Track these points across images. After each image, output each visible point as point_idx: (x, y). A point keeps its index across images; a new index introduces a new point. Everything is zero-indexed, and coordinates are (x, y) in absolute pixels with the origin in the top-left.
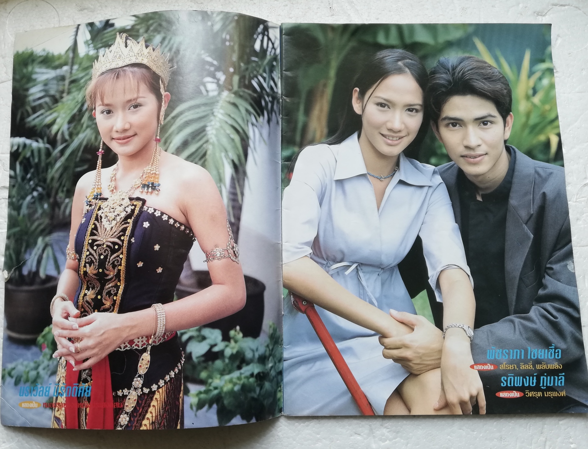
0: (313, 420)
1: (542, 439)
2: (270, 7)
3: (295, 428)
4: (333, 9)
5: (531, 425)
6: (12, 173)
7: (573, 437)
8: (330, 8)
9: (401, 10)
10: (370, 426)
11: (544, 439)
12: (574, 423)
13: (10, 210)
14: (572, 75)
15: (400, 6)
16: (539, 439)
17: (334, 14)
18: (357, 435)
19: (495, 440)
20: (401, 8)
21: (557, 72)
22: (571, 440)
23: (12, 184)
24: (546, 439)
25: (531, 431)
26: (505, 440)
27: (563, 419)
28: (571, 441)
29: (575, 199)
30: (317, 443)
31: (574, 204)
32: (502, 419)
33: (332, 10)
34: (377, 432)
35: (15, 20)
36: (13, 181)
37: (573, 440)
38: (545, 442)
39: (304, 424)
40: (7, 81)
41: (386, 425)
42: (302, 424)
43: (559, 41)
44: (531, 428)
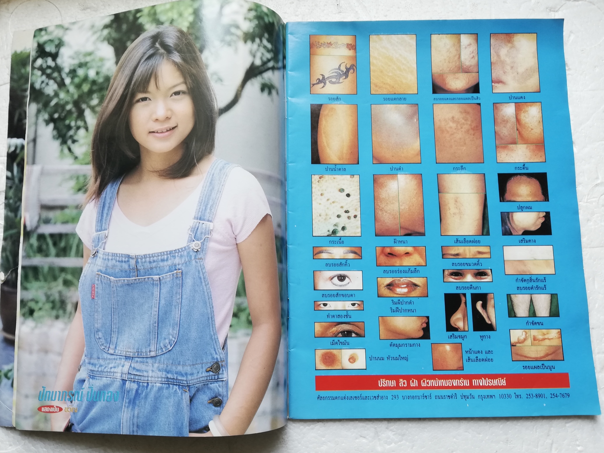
0: (318, 423)
1: (549, 441)
3: (300, 431)
4: (340, 6)
5: (538, 428)
6: (9, 174)
7: (579, 440)
8: (338, 5)
10: (375, 428)
12: (581, 426)
13: (7, 212)
14: (585, 72)
16: (546, 442)
17: (342, 11)
18: (362, 437)
19: (501, 442)
20: (410, 5)
21: (569, 69)
22: (578, 443)
23: (9, 185)
24: (553, 441)
25: (537, 434)
26: (511, 443)
27: (570, 422)
29: (586, 199)
30: (322, 446)
31: (585, 204)
32: (508, 421)
34: (383, 435)
35: (17, 21)
36: (10, 182)
37: (580, 442)
38: (552, 444)
41: (392, 428)
42: (307, 427)
43: (572, 37)
44: (537, 431)
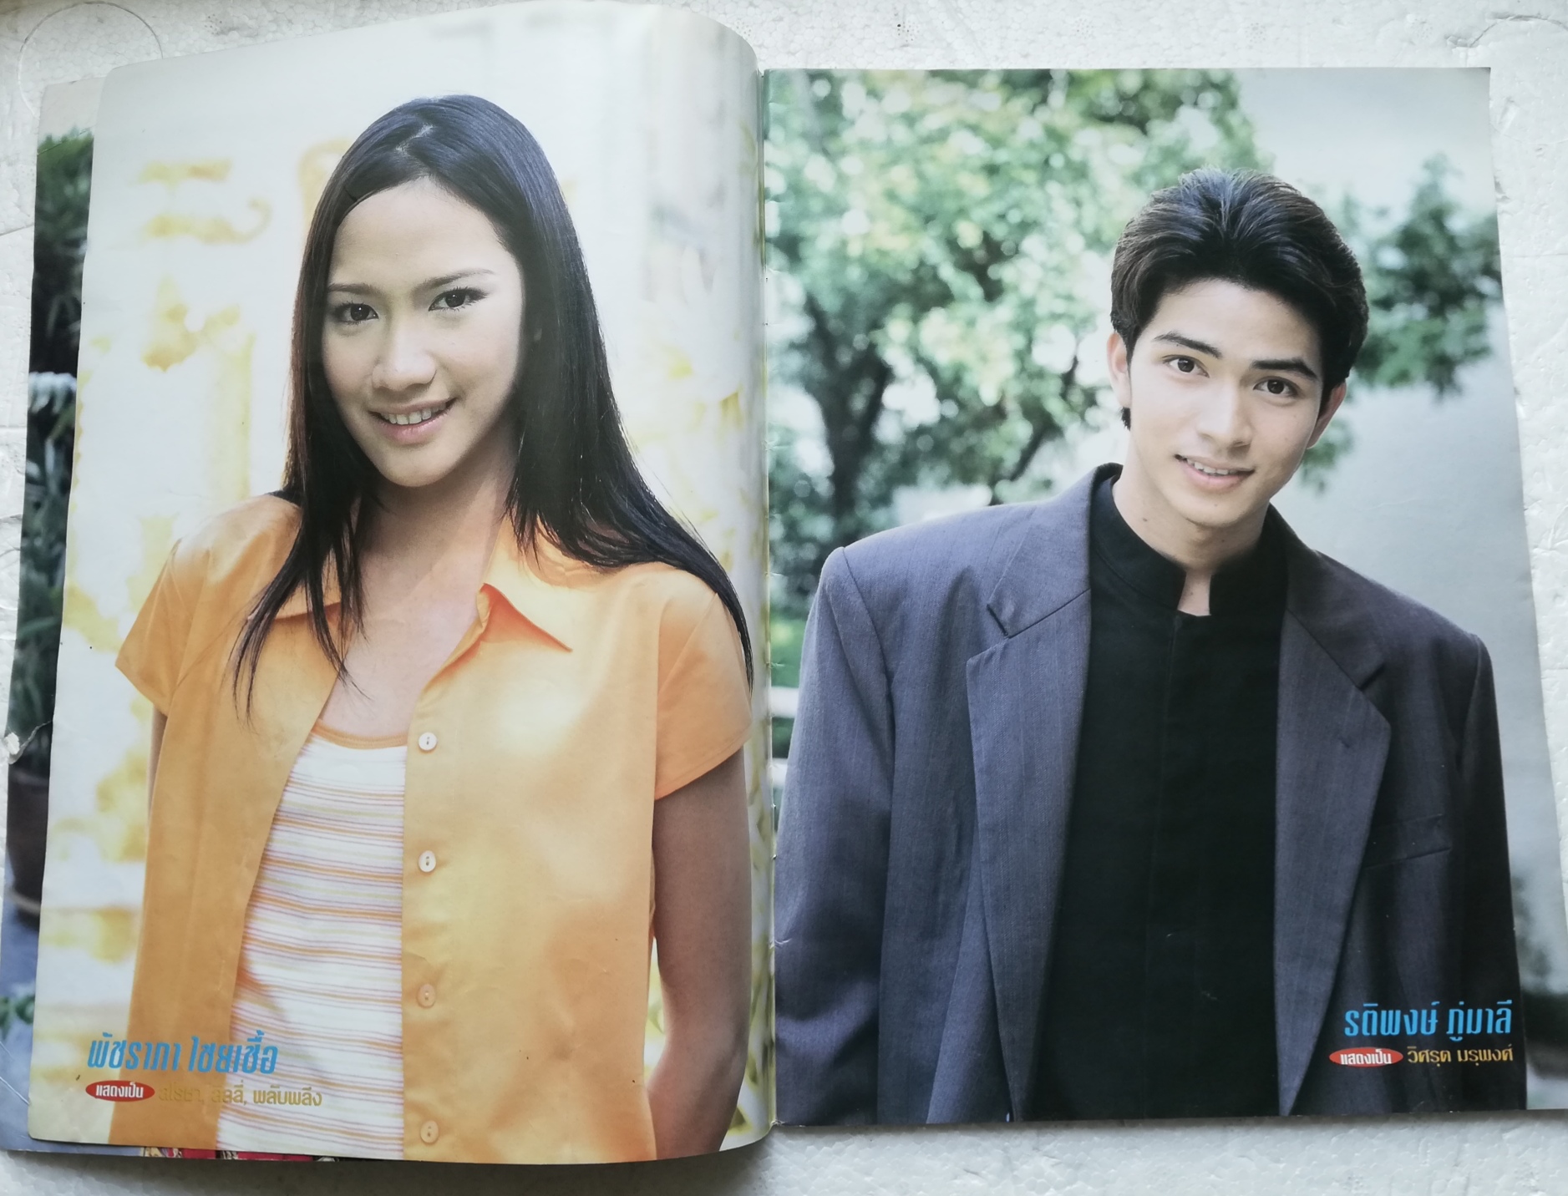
0: (854, 1137)
1: (1458, 1179)
2: (736, 23)
3: (805, 1158)
4: (906, 29)
5: (1430, 1144)
6: (34, 470)
7: (1537, 1174)
8: (899, 26)
9: (1090, 32)
10: (1005, 1150)
11: (1462, 1180)
12: (1543, 1137)
13: (27, 570)
14: (1545, 207)
15: (1086, 20)
16: (1451, 1181)
17: (910, 42)
18: (969, 1174)
19: (1334, 1184)
20: (1088, 27)
21: (1505, 198)
22: (1533, 1182)
23: (34, 499)
24: (1468, 1179)
25: (1428, 1160)
26: (1361, 1184)
27: (1513, 1128)
28: (1533, 1185)
29: (1550, 540)
31: (1547, 554)
32: (1352, 1128)
33: (903, 31)
34: (1025, 1166)
35: (40, 62)
36: (36, 491)
37: (1538, 1181)
38: (1467, 1187)
39: (831, 1147)
40: (23, 228)
41: (1048, 1148)
42: (825, 1148)
43: (1512, 114)
44: (1428, 1151)
